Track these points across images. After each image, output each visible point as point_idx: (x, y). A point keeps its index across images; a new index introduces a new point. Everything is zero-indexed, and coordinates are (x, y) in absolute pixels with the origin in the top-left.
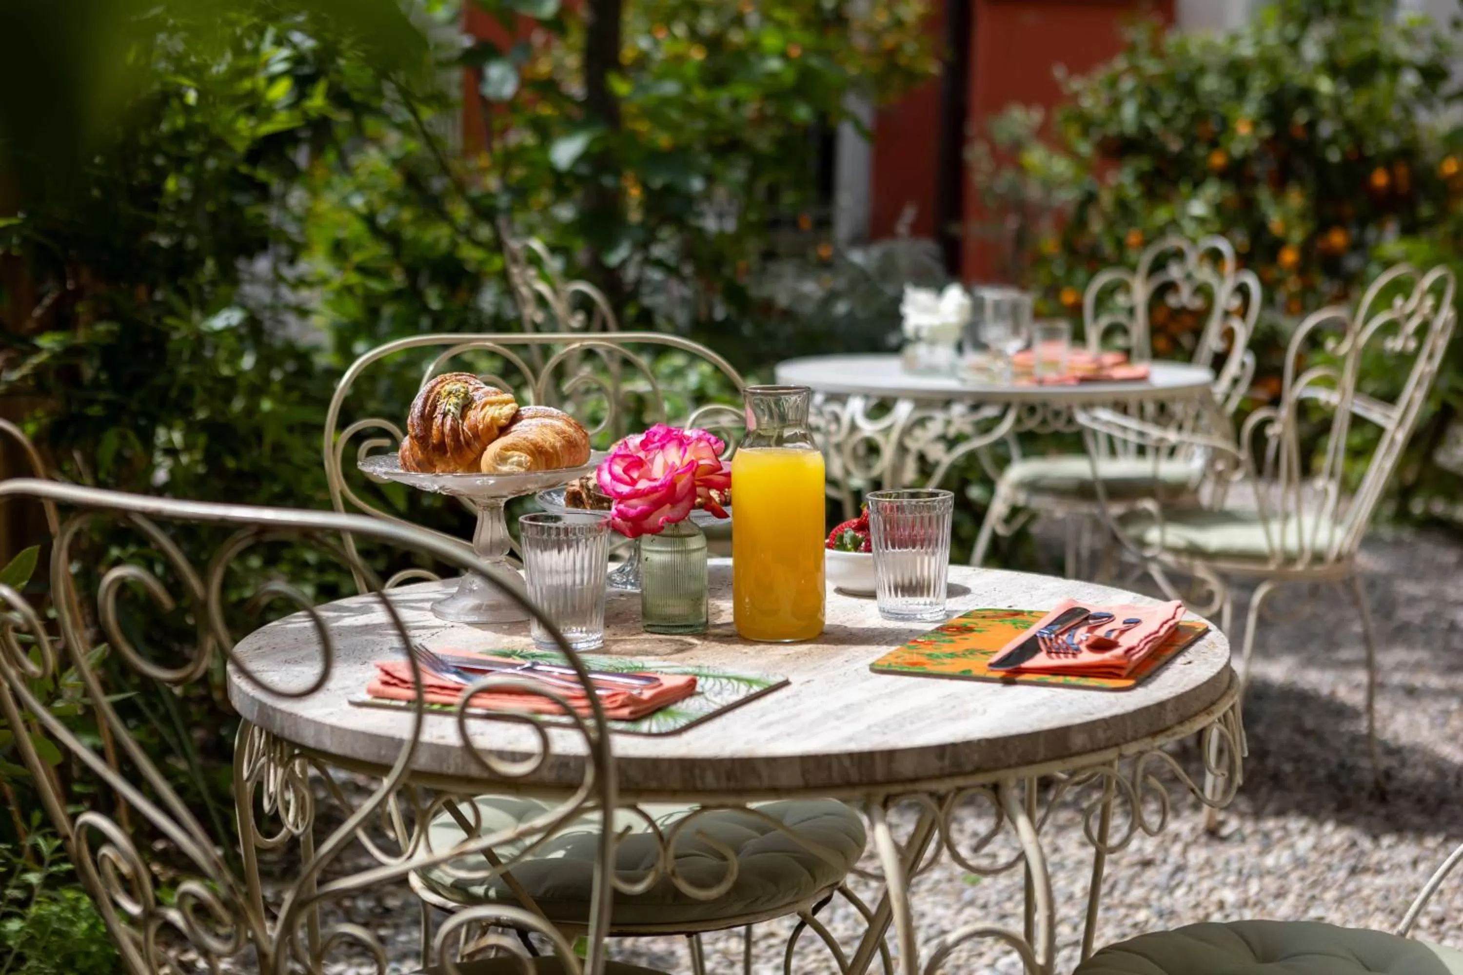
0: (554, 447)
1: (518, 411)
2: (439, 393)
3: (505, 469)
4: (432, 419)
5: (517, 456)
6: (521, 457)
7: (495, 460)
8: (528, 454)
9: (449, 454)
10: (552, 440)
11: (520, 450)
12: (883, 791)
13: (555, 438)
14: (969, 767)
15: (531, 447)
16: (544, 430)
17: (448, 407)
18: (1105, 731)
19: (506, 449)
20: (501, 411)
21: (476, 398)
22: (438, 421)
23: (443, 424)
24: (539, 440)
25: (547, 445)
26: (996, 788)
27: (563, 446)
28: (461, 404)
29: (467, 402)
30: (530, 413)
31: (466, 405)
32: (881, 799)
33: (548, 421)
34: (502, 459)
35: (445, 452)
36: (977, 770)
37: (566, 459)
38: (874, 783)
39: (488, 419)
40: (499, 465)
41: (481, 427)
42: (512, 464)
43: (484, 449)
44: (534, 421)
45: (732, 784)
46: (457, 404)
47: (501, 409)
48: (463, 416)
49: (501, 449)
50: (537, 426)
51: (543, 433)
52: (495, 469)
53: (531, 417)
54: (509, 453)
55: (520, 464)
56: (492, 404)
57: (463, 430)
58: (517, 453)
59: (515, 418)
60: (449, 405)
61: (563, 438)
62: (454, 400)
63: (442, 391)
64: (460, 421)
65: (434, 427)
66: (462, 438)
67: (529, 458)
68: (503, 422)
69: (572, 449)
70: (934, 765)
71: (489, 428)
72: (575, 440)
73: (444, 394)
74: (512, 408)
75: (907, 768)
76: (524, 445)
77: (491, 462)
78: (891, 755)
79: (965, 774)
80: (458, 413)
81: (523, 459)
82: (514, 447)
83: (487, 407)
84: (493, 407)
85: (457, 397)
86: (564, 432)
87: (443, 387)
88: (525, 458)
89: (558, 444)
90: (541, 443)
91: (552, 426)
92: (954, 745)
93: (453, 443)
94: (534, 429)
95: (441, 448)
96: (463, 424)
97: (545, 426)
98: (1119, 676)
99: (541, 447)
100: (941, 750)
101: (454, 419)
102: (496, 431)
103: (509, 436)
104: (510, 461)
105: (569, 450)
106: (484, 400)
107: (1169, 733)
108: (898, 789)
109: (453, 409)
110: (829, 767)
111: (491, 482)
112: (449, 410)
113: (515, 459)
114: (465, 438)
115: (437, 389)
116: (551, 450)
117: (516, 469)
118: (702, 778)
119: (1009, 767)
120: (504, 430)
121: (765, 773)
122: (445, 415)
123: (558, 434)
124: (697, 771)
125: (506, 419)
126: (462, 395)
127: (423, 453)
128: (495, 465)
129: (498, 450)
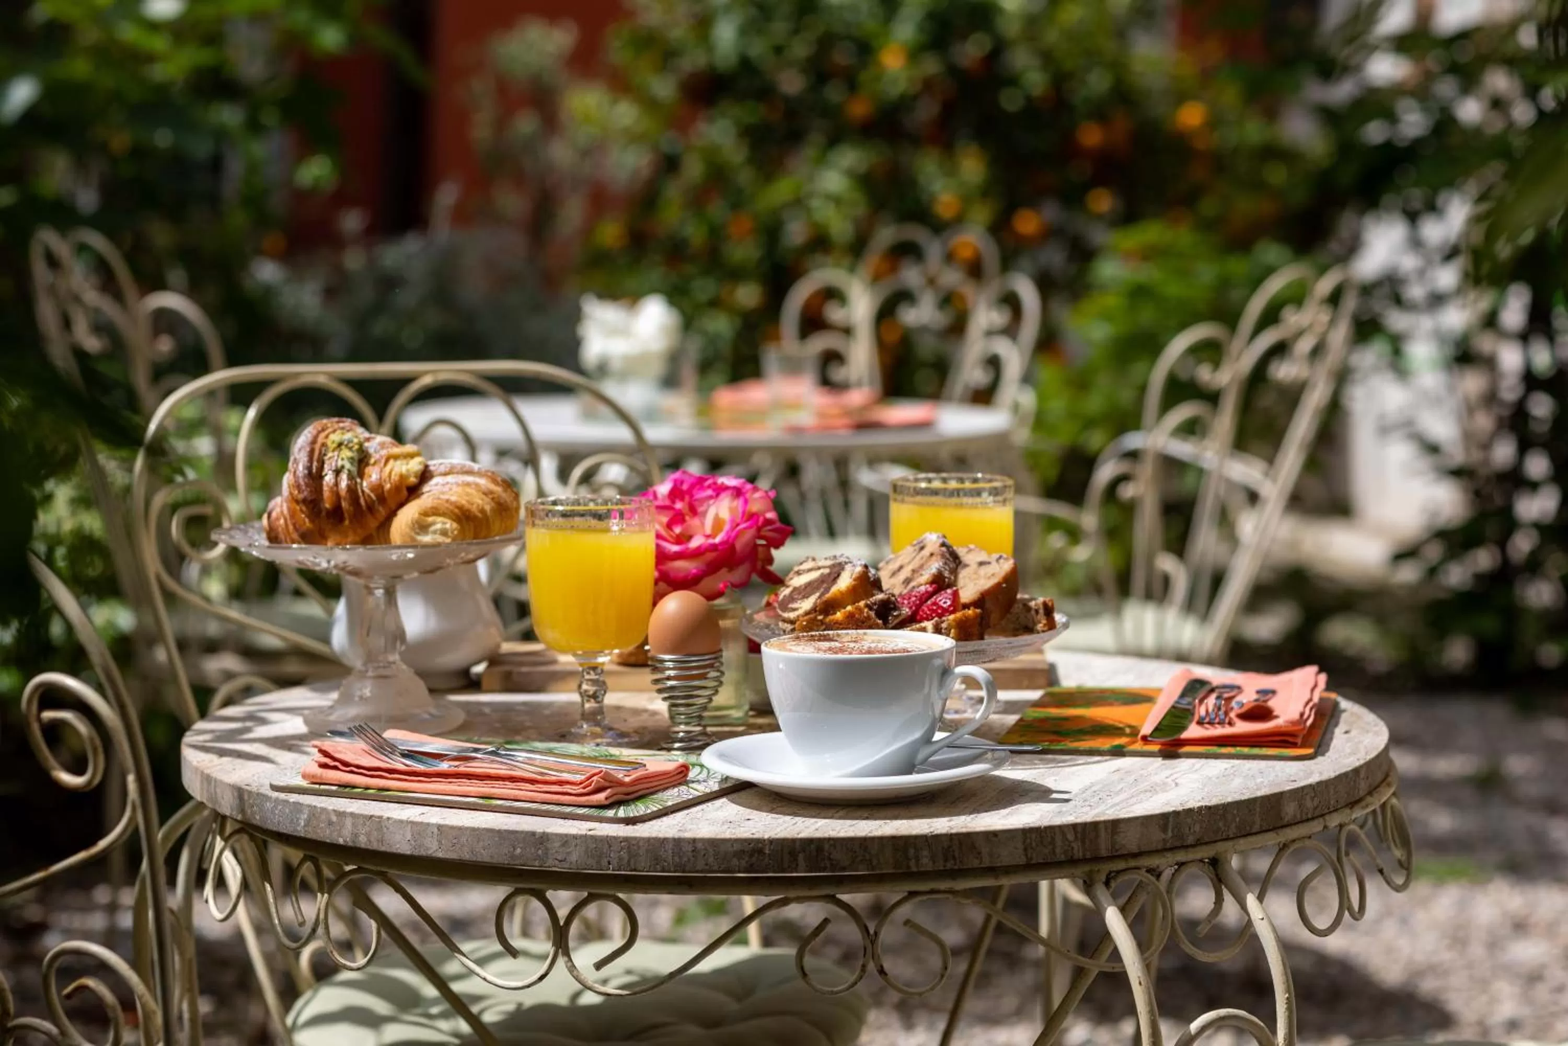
0: (482, 511)
1: (427, 466)
2: (324, 445)
3: (427, 539)
4: (321, 477)
5: (440, 523)
6: (444, 523)
7: (413, 528)
8: (454, 520)
9: (347, 522)
10: (480, 502)
11: (443, 515)
12: (1107, 867)
13: (482, 500)
14: (1190, 840)
15: (456, 511)
16: (468, 490)
17: (340, 463)
18: (1312, 799)
19: (426, 514)
20: (409, 467)
21: (371, 451)
22: (329, 478)
23: (337, 484)
24: (464, 502)
25: (474, 509)
26: (1215, 863)
27: (492, 510)
28: (356, 458)
29: (363, 456)
30: (442, 469)
31: (362, 460)
32: (1103, 878)
33: (470, 479)
34: (422, 527)
35: (341, 519)
36: (1199, 843)
37: (496, 525)
38: (1097, 859)
39: (395, 477)
40: (418, 534)
41: (388, 486)
42: (435, 532)
43: (393, 514)
44: (450, 479)
45: (949, 865)
46: (352, 458)
47: (407, 464)
48: (361, 474)
49: (420, 514)
50: (458, 484)
51: (468, 494)
52: (413, 539)
53: (445, 474)
54: (430, 519)
55: (444, 533)
56: (396, 457)
57: (363, 492)
58: (440, 519)
59: (425, 476)
60: (344, 458)
61: (493, 499)
62: (346, 453)
63: (329, 443)
64: (358, 480)
65: (325, 488)
66: (362, 501)
67: (455, 525)
68: (413, 480)
69: (504, 513)
70: (1157, 837)
71: (397, 488)
72: (506, 502)
73: (332, 446)
74: (420, 463)
75: (1130, 841)
76: (447, 508)
77: (408, 530)
78: (1115, 825)
79: (1186, 847)
80: (354, 470)
81: (448, 526)
82: (435, 511)
83: (391, 462)
84: (398, 462)
85: (350, 449)
86: (491, 492)
87: (327, 437)
88: (449, 525)
89: (488, 508)
90: (467, 506)
91: (477, 485)
92: (1176, 813)
93: (352, 508)
94: (455, 488)
95: (336, 514)
96: (361, 484)
97: (468, 484)
98: (1294, 745)
99: (469, 511)
100: (1164, 820)
101: (351, 477)
102: (405, 493)
103: (424, 497)
104: (432, 528)
105: (501, 514)
106: (384, 452)
107: (1363, 803)
108: (1121, 865)
109: (348, 465)
110: (1053, 842)
111: (411, 556)
112: (343, 467)
113: (439, 526)
114: (366, 502)
115: (321, 439)
116: (480, 515)
117: (440, 539)
118: (917, 859)
119: (1227, 839)
120: (413, 491)
121: (985, 851)
122: (338, 472)
123: (485, 494)
124: (912, 851)
125: (416, 477)
126: (356, 447)
127: (312, 521)
128: (413, 534)
129: (416, 515)
